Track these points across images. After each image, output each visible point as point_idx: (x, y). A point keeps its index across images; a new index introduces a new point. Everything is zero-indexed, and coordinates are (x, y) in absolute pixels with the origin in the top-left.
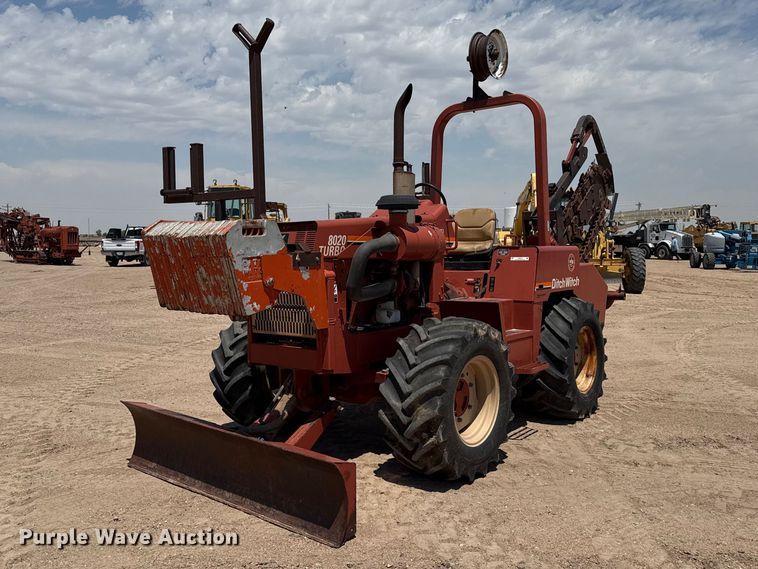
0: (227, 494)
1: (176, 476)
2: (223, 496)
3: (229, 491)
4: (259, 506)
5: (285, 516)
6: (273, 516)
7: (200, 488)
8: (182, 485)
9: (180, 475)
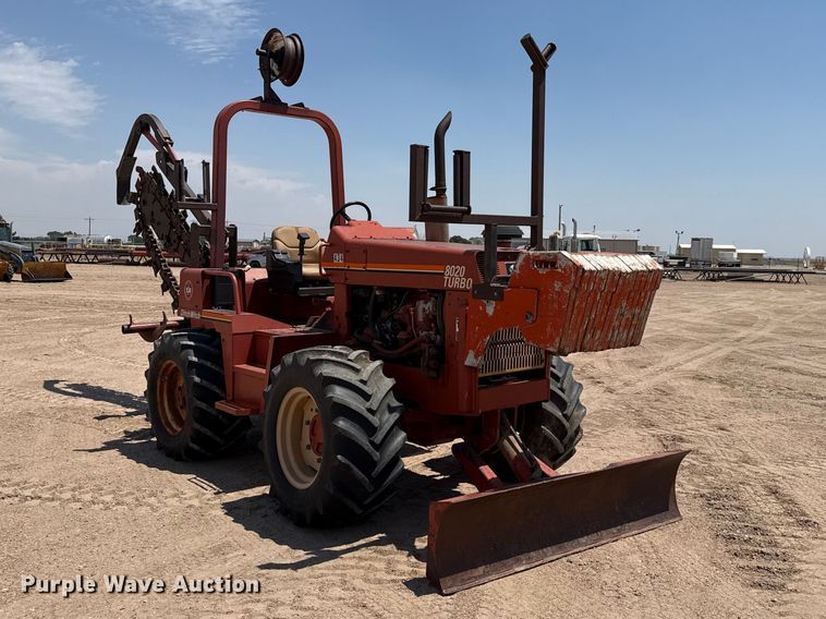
0: (583, 540)
1: (519, 562)
2: (580, 545)
3: (582, 537)
4: (614, 530)
5: (637, 523)
6: (630, 530)
7: (554, 553)
8: (534, 565)
9: (522, 557)
